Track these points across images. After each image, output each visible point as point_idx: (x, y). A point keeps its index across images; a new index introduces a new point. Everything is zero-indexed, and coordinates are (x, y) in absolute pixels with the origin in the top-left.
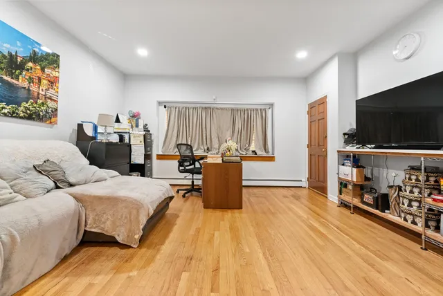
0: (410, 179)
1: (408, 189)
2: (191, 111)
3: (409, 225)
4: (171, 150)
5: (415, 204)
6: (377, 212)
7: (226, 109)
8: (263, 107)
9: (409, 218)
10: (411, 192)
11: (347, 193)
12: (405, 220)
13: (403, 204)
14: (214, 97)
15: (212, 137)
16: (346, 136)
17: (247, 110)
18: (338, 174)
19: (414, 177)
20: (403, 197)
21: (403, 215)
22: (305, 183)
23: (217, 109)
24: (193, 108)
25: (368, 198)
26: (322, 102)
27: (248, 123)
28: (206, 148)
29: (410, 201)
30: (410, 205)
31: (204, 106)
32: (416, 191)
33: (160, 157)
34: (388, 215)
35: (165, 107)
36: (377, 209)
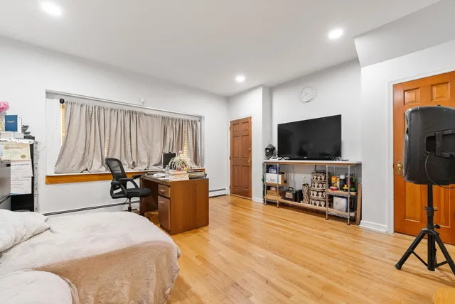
0: (317, 179)
1: (316, 185)
2: (108, 113)
3: (317, 207)
4: (75, 168)
5: (320, 194)
6: (296, 203)
7: (156, 116)
8: (194, 119)
9: (318, 203)
10: (318, 187)
11: (272, 194)
12: (315, 204)
13: (313, 195)
14: (142, 100)
15: (139, 148)
16: (268, 151)
17: (179, 120)
18: (263, 180)
19: (319, 178)
20: (313, 191)
21: (313, 202)
22: (228, 192)
23: (145, 115)
24: (112, 110)
25: (289, 195)
26: (247, 121)
27: (179, 135)
28: (131, 163)
29: (318, 192)
30: (317, 195)
31: (127, 108)
32: (321, 185)
33: (51, 180)
34: (302, 204)
35: (62, 101)
36: (296, 201)
